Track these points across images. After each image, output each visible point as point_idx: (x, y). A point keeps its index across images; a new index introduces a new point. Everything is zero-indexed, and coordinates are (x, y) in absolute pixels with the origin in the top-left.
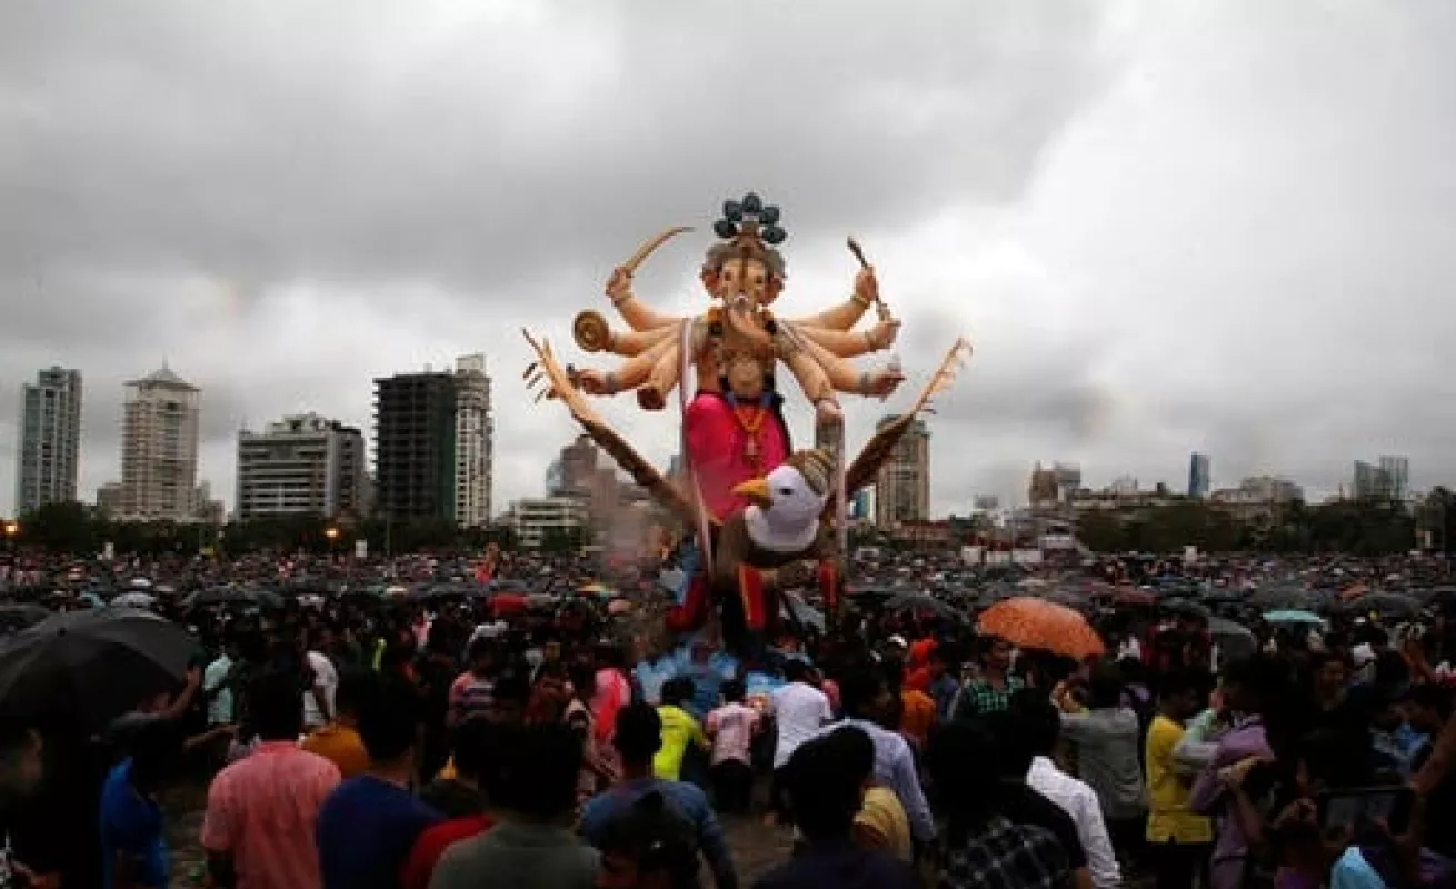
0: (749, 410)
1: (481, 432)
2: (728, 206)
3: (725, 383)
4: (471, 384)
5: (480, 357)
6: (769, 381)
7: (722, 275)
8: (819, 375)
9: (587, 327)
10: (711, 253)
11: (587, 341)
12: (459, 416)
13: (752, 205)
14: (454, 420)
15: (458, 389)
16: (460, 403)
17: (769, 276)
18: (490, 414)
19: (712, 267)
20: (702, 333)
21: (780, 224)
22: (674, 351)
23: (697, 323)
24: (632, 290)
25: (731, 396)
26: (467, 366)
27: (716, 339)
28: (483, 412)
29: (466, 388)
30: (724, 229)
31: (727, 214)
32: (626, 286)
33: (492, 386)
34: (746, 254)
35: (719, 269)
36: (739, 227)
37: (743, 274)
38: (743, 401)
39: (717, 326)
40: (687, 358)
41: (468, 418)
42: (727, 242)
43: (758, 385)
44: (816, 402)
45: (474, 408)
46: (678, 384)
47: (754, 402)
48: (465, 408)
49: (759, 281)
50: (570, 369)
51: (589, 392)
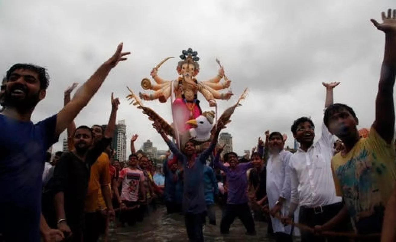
0: (190, 104)
1: (123, 139)
2: (184, 51)
3: (183, 96)
4: (121, 127)
5: (124, 121)
6: (196, 96)
7: (182, 68)
8: (209, 94)
9: (145, 83)
10: (179, 63)
11: (145, 87)
12: (118, 135)
13: (190, 51)
14: (117, 136)
15: (118, 128)
16: (118, 132)
17: (195, 69)
18: (126, 135)
19: (180, 67)
20: (177, 83)
21: (198, 56)
22: (169, 88)
23: (176, 81)
24: (157, 74)
25: (185, 100)
26: (120, 123)
27: (181, 85)
28: (124, 134)
29: (120, 128)
30: (183, 57)
31: (183, 53)
32: (156, 73)
33: (127, 127)
34: (189, 62)
35: (181, 67)
36: (187, 56)
37: (188, 67)
38: (188, 101)
39: (181, 81)
40: (173, 91)
41: (120, 135)
42: (183, 60)
43: (193, 97)
44: (209, 101)
45: (122, 133)
46: (170, 97)
47: (192, 102)
48: (120, 133)
49: (192, 69)
50: (140, 93)
51: (145, 100)
